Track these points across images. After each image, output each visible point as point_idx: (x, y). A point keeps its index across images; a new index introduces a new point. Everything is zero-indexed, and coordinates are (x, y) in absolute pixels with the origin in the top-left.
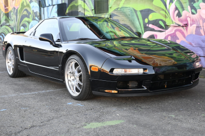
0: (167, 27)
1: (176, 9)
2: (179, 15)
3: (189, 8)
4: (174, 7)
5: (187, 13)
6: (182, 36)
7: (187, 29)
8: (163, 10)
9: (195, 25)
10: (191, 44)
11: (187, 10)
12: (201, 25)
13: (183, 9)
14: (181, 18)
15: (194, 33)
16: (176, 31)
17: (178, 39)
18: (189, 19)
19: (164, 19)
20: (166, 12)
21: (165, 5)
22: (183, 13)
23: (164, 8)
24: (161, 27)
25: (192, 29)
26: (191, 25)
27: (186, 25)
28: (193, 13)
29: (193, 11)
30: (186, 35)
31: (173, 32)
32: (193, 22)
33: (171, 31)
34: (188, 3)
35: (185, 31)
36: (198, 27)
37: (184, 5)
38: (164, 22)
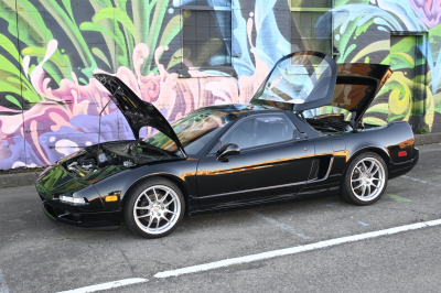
0: (26, 105)
1: (47, 75)
2: (53, 85)
3: (73, 75)
4: (42, 72)
5: (69, 82)
6: (62, 119)
7: (71, 108)
8: (15, 76)
9: (87, 102)
10: (81, 130)
11: (71, 79)
12: (99, 101)
13: (62, 77)
14: (58, 90)
15: (86, 113)
16: (48, 112)
17: (55, 124)
18: (74, 92)
19: (18, 92)
20: (21, 80)
21: (20, 69)
22: (63, 84)
23: (17, 72)
24: (11, 105)
25: (81, 107)
26: (79, 101)
27: (70, 102)
28: (81, 84)
29: (82, 80)
30: (71, 117)
31: (43, 113)
32: (83, 97)
33: (36, 113)
34: (71, 68)
35: (67, 111)
36: (93, 104)
37: (63, 70)
38: (19, 98)
